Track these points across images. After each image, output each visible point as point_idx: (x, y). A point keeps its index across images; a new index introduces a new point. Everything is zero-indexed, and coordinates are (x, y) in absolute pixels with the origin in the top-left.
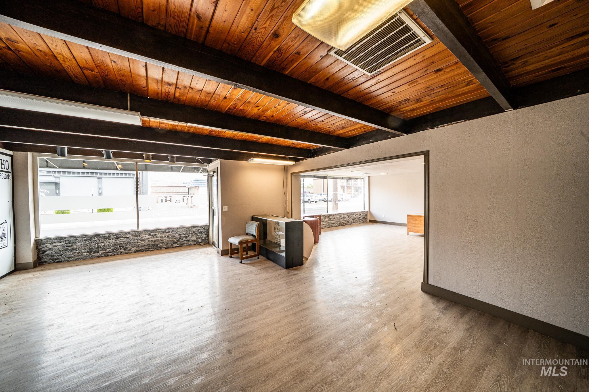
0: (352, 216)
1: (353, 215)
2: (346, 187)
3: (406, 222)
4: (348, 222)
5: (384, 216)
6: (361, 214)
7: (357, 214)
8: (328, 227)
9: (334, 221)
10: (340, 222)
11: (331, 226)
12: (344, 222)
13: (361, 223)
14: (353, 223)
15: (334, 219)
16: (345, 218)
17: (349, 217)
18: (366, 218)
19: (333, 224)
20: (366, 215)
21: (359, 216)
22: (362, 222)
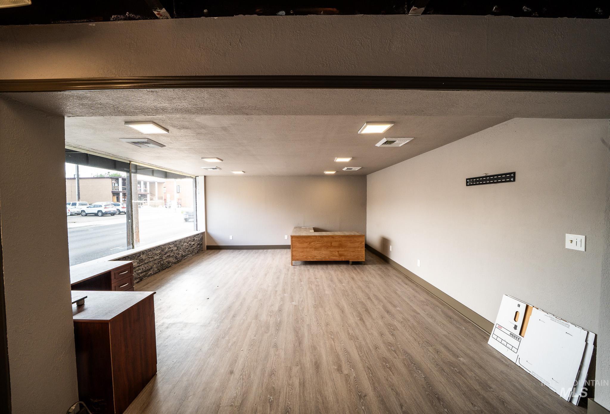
0: (182, 245)
1: (184, 242)
2: (121, 194)
3: (290, 244)
4: (176, 258)
5: (231, 238)
6: (196, 239)
7: (189, 239)
8: (137, 280)
9: (151, 264)
10: (162, 262)
11: (144, 276)
12: (171, 259)
13: (196, 254)
14: (185, 257)
15: (151, 260)
16: (172, 251)
17: (177, 247)
18: (202, 244)
19: (149, 270)
20: (202, 239)
21: (193, 243)
22: (196, 251)
